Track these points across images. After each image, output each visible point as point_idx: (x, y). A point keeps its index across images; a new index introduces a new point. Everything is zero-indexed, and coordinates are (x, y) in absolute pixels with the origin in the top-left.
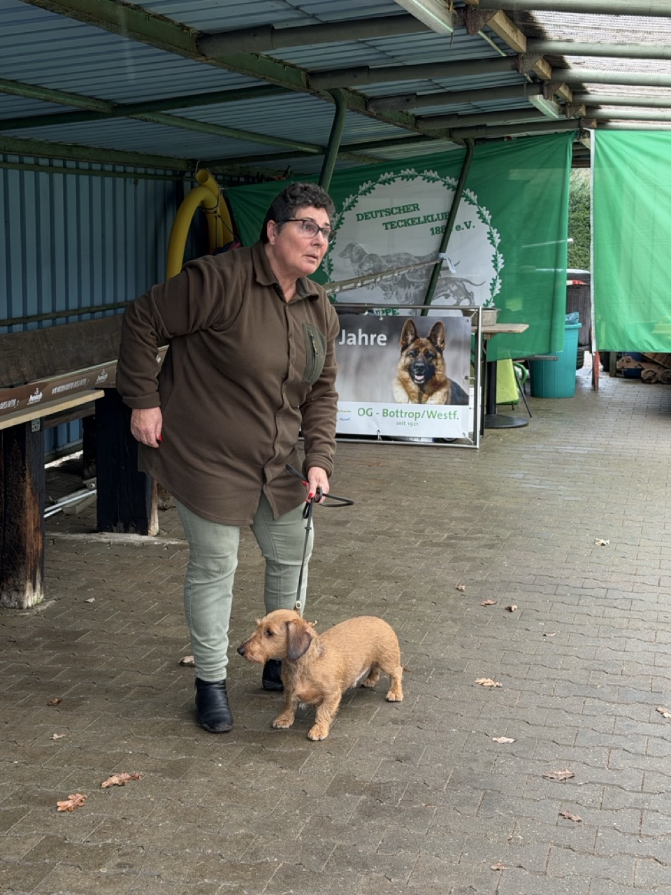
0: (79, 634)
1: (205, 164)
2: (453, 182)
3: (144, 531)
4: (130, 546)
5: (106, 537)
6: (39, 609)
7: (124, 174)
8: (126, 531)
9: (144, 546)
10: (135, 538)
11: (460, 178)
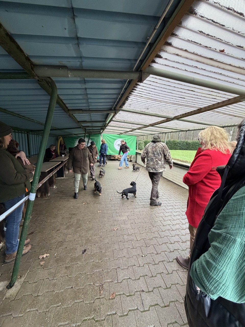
0: (63, 191)
1: (60, 135)
2: (88, 138)
3: (63, 177)
4: (62, 179)
5: (59, 178)
6: (56, 188)
7: (52, 136)
8: (61, 177)
9: (64, 179)
10: (62, 178)
11: (89, 138)
